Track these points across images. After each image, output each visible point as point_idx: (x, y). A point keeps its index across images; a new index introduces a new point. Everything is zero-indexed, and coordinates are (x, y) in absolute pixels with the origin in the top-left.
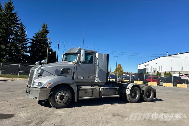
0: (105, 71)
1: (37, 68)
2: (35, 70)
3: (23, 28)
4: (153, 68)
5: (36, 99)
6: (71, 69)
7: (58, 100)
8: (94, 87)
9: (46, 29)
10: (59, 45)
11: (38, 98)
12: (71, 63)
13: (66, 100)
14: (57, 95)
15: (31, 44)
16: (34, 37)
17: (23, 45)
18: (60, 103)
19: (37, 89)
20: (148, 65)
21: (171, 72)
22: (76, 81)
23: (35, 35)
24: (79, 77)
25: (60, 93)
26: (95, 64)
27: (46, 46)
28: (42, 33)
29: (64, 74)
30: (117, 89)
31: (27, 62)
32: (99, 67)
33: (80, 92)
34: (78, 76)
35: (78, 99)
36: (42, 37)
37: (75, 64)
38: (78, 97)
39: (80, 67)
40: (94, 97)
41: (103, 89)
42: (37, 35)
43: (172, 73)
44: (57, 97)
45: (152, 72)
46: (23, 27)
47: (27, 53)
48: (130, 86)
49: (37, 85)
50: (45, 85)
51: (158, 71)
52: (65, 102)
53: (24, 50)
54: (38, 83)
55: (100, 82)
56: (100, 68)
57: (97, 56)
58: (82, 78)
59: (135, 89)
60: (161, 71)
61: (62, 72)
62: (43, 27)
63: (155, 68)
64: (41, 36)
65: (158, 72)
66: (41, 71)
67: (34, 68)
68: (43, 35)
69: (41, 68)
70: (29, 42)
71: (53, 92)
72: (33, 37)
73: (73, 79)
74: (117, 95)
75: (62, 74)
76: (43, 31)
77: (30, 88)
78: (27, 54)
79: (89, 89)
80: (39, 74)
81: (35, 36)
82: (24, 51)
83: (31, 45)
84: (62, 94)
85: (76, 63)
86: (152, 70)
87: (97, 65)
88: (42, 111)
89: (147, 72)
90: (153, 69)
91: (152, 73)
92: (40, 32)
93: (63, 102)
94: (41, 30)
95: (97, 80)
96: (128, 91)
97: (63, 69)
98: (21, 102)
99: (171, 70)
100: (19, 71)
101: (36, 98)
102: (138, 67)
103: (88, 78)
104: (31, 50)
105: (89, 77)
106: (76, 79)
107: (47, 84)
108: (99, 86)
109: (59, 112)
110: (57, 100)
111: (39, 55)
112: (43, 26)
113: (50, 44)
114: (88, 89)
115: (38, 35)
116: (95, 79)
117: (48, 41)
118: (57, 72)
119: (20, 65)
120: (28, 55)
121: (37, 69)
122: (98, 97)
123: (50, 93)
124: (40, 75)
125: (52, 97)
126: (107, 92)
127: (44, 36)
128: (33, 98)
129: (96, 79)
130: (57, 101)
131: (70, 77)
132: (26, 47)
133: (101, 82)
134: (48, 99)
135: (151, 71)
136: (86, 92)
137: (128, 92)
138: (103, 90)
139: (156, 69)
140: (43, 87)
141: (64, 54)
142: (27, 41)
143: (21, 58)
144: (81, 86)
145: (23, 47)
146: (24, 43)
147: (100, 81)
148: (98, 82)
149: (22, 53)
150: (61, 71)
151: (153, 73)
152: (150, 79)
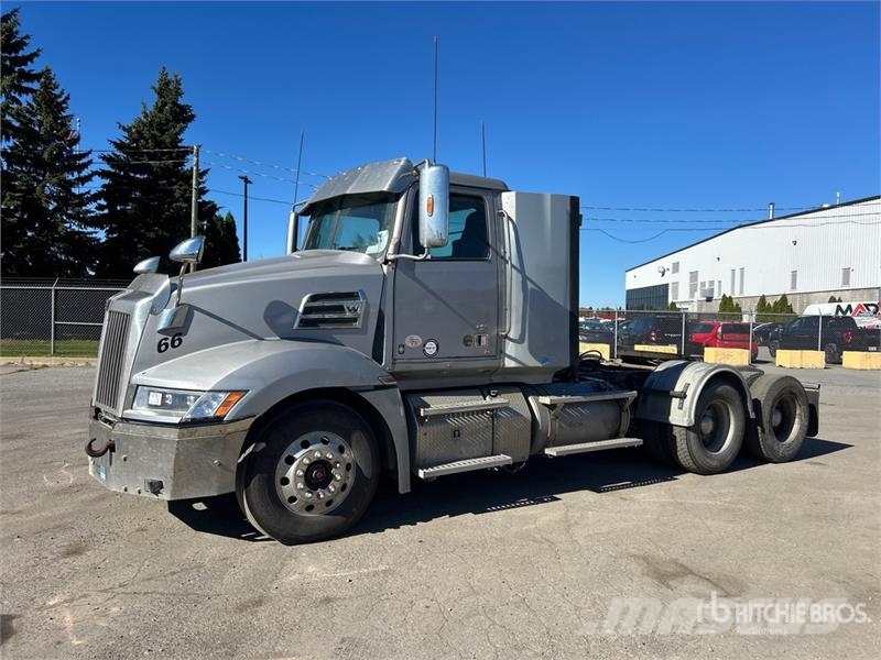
0: (562, 303)
1: (147, 295)
2: (134, 308)
3: (59, 100)
4: (700, 280)
5: (157, 493)
6: (365, 298)
7: (295, 494)
8: (499, 400)
9: (175, 103)
10: (247, 181)
11: (168, 485)
12: (361, 259)
13: (343, 488)
14: (290, 460)
15: (107, 181)
16: (120, 146)
17: (67, 185)
18: (310, 508)
19: (159, 432)
20: (676, 267)
21: (789, 297)
22: (398, 368)
23: (122, 136)
24: (412, 341)
25: (304, 451)
26: (503, 258)
27: (185, 190)
28: (159, 124)
29: (322, 326)
30: (627, 405)
31: (92, 273)
32: (525, 279)
33: (420, 431)
34: (408, 339)
35: (414, 476)
36: (159, 144)
37: (386, 262)
38: (414, 466)
39: (415, 279)
40: (503, 459)
41: (552, 407)
42: (136, 136)
43: (795, 300)
44: (291, 473)
45: (695, 300)
46: (57, 92)
47: (90, 229)
48: (692, 380)
49: (156, 407)
50: (210, 406)
51: (724, 296)
52: (338, 501)
53: (70, 212)
54: (163, 391)
55: (531, 365)
56: (530, 286)
57: (512, 214)
58: (431, 348)
59: (721, 396)
60: (742, 292)
61: (304, 317)
62: (161, 89)
63: (712, 283)
64: (154, 137)
65: (727, 301)
66: (174, 315)
67: (124, 298)
68: (163, 132)
69: (176, 292)
70: (95, 173)
71: (263, 445)
72: (115, 143)
73: (377, 356)
74: (627, 436)
75: (310, 332)
76: (160, 110)
77: (111, 423)
78: (91, 233)
79: (473, 413)
80: (160, 332)
81: (124, 140)
82: (69, 216)
83: (104, 186)
84: (317, 455)
85: (389, 257)
86: (696, 290)
87: (512, 266)
88: (199, 567)
89: (670, 300)
90: (699, 286)
91: (696, 304)
92: (146, 116)
93: (329, 503)
94: (151, 108)
95: (516, 355)
96: (681, 408)
97: (313, 298)
98: (65, 506)
99: (789, 287)
100: (55, 320)
101: (156, 487)
102: (627, 279)
103: (463, 346)
104: (106, 211)
105: (467, 341)
106: (398, 356)
107: (223, 396)
108: (529, 390)
109: (311, 569)
110: (287, 491)
111: (152, 235)
112: (157, 86)
113: (205, 178)
114: (468, 413)
115: (136, 134)
116: (501, 353)
117: (190, 163)
118: (278, 320)
119: (56, 291)
120: (94, 235)
121: (145, 301)
122: (524, 454)
123: (243, 451)
124: (169, 342)
125: (256, 478)
126: (570, 425)
127: (168, 140)
128: (137, 487)
129: (510, 348)
130: (292, 499)
131: (356, 346)
132: (82, 195)
133: (539, 365)
134: (233, 489)
135: (692, 295)
136: (456, 433)
137: (681, 415)
138: (549, 415)
139: (716, 284)
140: (198, 416)
141: (299, 209)
142: (85, 165)
143: (61, 254)
144: (426, 399)
145: (67, 200)
146: (70, 177)
147: (532, 362)
148: (523, 370)
149: (60, 229)
150: (301, 310)
151: (700, 306)
152: (710, 332)
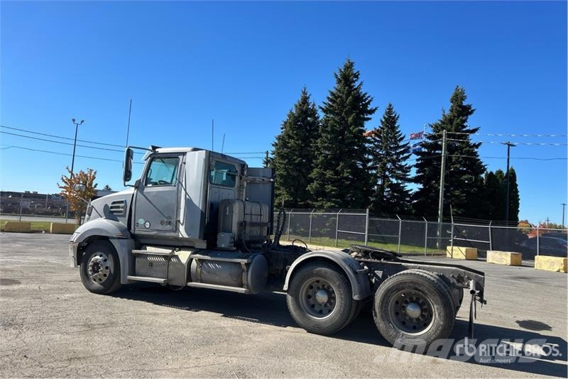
0: (197, 205)
6: (126, 202)
9: (460, 106)
13: (105, 275)
18: (95, 280)
22: (136, 233)
25: (94, 258)
29: (114, 214)
30: (243, 267)
32: (186, 193)
33: (138, 260)
34: (139, 220)
39: (144, 195)
56: (187, 197)
58: (147, 225)
76: (452, 112)
85: (136, 186)
87: (183, 187)
93: (100, 280)
94: (447, 112)
95: (183, 232)
97: (113, 203)
103: (161, 225)
106: (136, 226)
116: (177, 230)
118: (106, 211)
122: (182, 282)
129: (181, 228)
131: (122, 222)
136: (151, 264)
147: (185, 235)
148: (183, 239)
150: (110, 207)
